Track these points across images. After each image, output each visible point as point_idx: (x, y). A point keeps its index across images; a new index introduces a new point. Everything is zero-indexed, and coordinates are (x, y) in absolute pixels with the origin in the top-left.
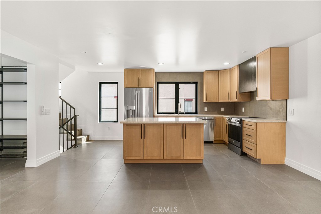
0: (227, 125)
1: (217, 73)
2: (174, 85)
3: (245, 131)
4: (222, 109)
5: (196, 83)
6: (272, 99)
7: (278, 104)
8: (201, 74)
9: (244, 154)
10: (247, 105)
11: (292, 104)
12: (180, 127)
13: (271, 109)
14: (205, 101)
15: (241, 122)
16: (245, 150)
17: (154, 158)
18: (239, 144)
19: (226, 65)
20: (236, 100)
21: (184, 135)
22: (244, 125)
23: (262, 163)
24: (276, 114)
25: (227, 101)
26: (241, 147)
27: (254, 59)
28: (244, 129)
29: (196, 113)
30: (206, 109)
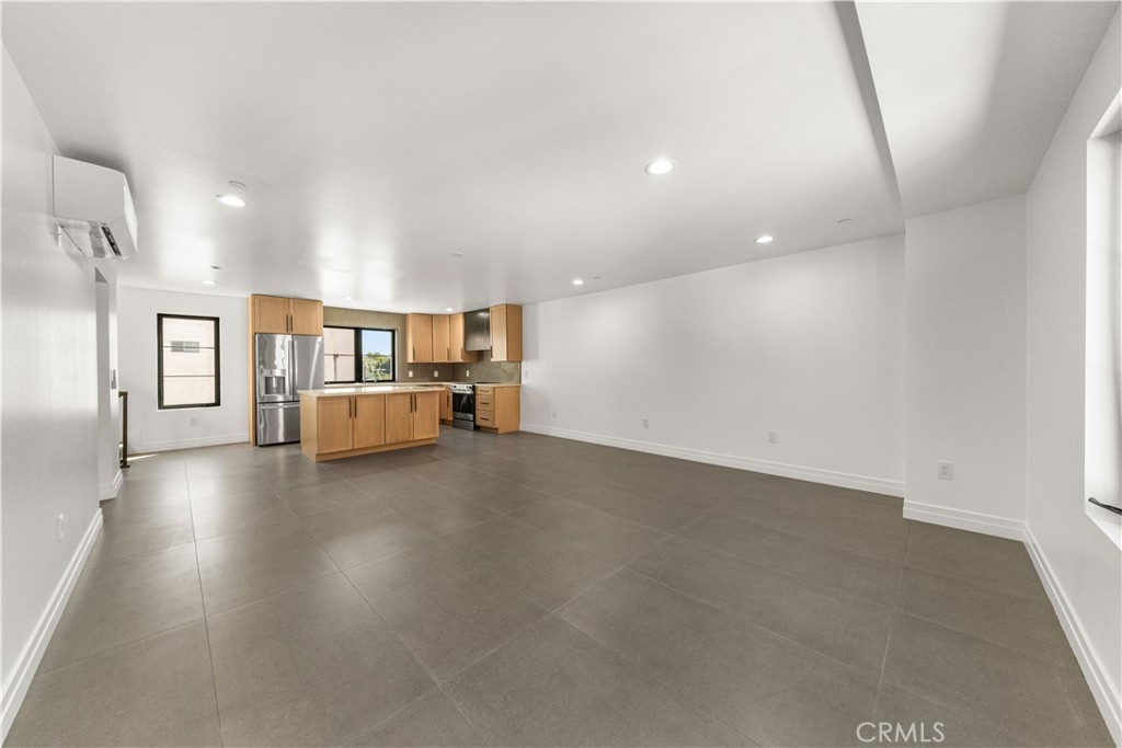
0: (451, 395)
1: (430, 318)
2: (353, 331)
3: (479, 399)
4: (436, 374)
5: (393, 331)
6: (509, 361)
7: (513, 365)
8: (403, 317)
9: (477, 428)
10: (474, 366)
11: (526, 366)
12: (409, 397)
13: (504, 371)
14: (410, 360)
15: (474, 388)
16: (480, 422)
17: (370, 445)
18: (471, 416)
19: (449, 310)
20: (461, 361)
21: (413, 407)
22: (478, 392)
23: (500, 431)
24: (510, 377)
25: (446, 361)
26: (474, 420)
27: (487, 310)
28: (477, 397)
29: (393, 380)
30: (411, 374)
